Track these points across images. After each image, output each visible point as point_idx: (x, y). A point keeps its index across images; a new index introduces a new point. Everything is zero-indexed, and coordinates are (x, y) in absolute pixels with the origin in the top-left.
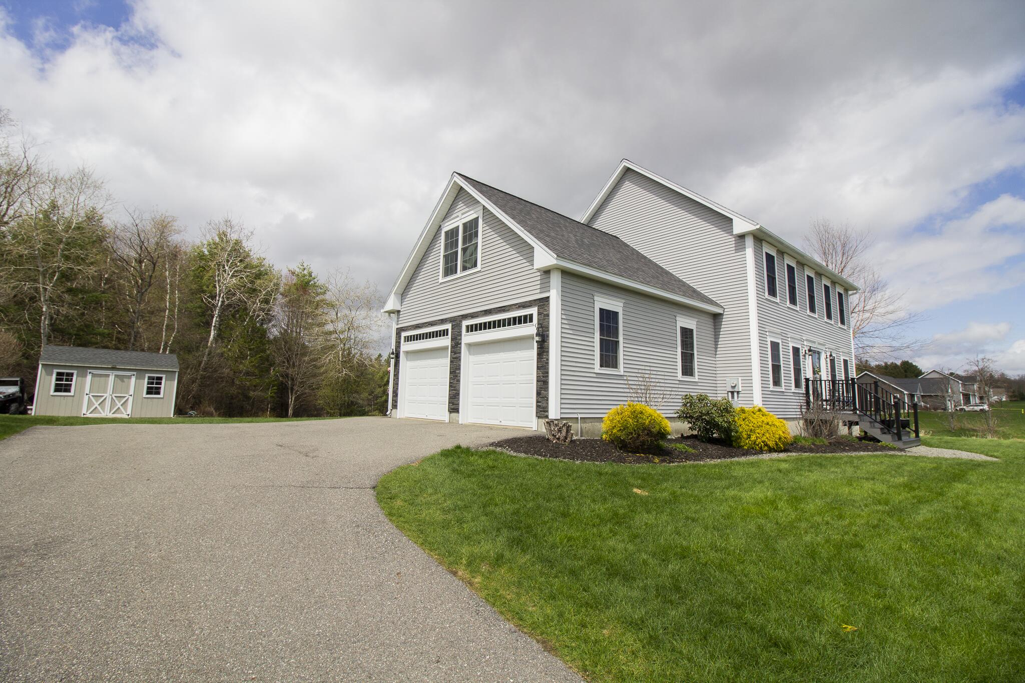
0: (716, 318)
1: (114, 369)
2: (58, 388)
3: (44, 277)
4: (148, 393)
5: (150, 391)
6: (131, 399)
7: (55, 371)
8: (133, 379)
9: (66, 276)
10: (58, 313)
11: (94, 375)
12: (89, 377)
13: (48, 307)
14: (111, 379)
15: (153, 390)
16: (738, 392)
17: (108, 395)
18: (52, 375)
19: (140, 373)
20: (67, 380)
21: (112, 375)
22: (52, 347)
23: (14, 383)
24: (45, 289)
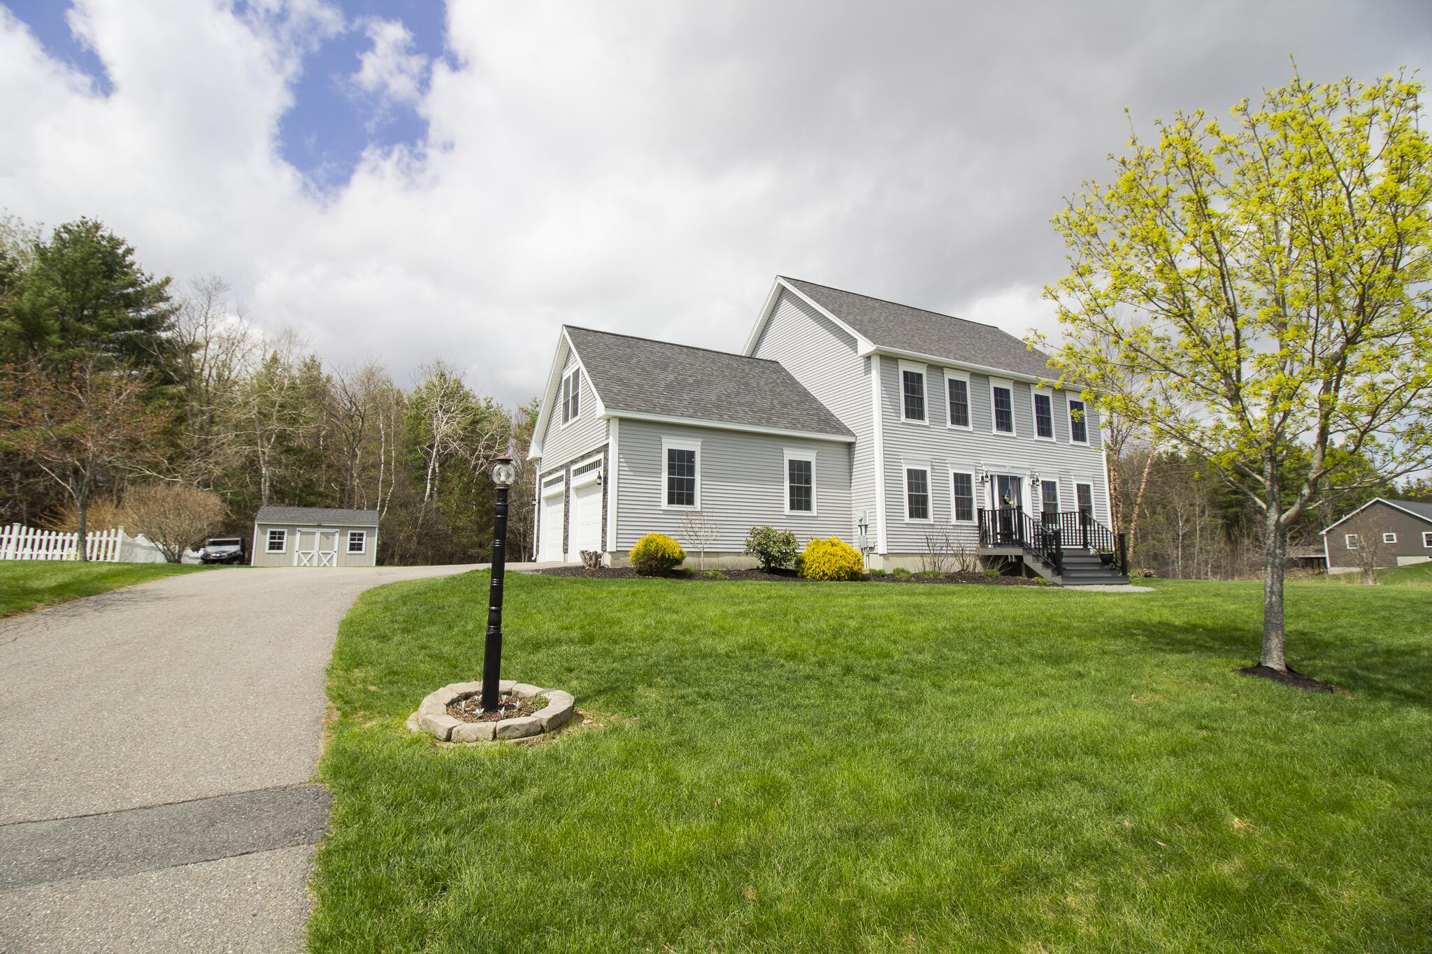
0: (850, 446)
1: (319, 526)
2: (272, 546)
3: (262, 440)
4: (351, 549)
5: (353, 548)
6: (336, 555)
7: (269, 530)
8: (337, 536)
9: (282, 437)
10: (274, 474)
11: (302, 533)
12: (298, 535)
13: (267, 469)
14: (318, 536)
15: (355, 547)
16: (866, 526)
17: (315, 552)
18: (266, 534)
19: (343, 529)
20: (279, 538)
21: (318, 532)
22: (272, 509)
23: (235, 543)
24: (264, 453)
